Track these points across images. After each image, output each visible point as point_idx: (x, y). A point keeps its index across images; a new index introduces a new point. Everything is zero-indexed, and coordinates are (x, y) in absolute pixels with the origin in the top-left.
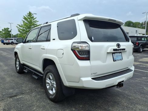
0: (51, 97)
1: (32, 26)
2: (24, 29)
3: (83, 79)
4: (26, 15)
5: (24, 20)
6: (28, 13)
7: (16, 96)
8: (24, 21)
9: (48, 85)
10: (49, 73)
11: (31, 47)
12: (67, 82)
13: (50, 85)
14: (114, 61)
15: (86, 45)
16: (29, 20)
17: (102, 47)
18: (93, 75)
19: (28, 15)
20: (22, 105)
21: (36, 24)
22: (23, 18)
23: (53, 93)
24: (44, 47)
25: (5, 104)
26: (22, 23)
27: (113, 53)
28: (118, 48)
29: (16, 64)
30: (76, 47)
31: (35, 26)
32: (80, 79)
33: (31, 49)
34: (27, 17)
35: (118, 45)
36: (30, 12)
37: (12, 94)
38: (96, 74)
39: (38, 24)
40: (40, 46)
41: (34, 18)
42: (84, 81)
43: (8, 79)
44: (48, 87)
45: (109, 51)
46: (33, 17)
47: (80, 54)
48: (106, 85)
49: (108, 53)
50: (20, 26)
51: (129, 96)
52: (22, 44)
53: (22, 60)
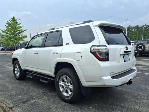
0: (66, 99)
1: (16, 32)
2: (8, 34)
3: (105, 78)
4: (9, 20)
5: (7, 25)
6: (12, 18)
7: (28, 101)
8: (7, 27)
9: (61, 88)
10: (63, 76)
11: (38, 52)
12: (85, 82)
13: (64, 87)
14: (125, 62)
15: (105, 48)
16: (13, 25)
17: (116, 49)
18: (111, 74)
19: (12, 21)
20: (40, 109)
21: (21, 30)
22: (7, 23)
23: (69, 94)
24: (55, 51)
25: (22, 109)
26: (6, 29)
27: (124, 55)
28: (127, 51)
29: (14, 71)
30: (97, 50)
31: (20, 31)
32: (101, 78)
33: (38, 54)
34: (11, 22)
35: (127, 48)
36: (13, 17)
37: (23, 99)
38: (114, 73)
39: (23, 30)
40: (51, 50)
41: (19, 23)
42: (106, 79)
43: (11, 87)
44: (61, 90)
45: (121, 53)
46: (17, 23)
47: (101, 56)
48: (122, 83)
49: (121, 55)
50: (3, 31)
51: (132, 93)
52: (23, 49)
53: (24, 66)
